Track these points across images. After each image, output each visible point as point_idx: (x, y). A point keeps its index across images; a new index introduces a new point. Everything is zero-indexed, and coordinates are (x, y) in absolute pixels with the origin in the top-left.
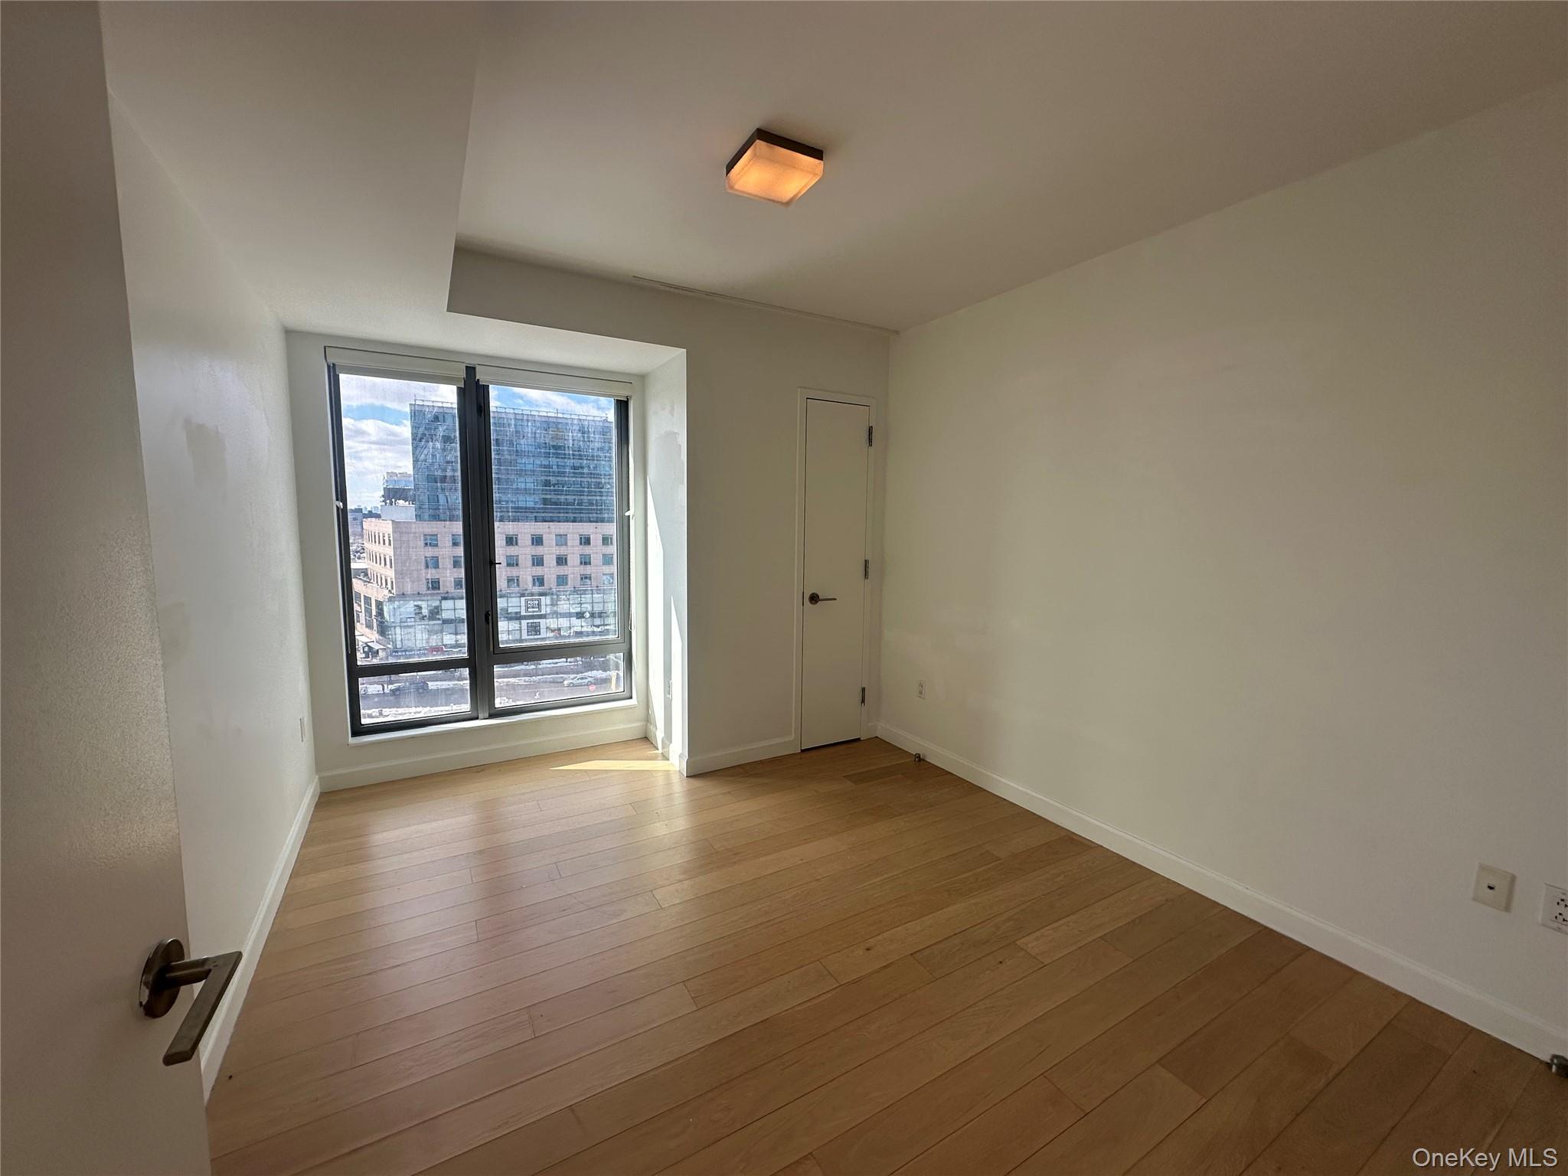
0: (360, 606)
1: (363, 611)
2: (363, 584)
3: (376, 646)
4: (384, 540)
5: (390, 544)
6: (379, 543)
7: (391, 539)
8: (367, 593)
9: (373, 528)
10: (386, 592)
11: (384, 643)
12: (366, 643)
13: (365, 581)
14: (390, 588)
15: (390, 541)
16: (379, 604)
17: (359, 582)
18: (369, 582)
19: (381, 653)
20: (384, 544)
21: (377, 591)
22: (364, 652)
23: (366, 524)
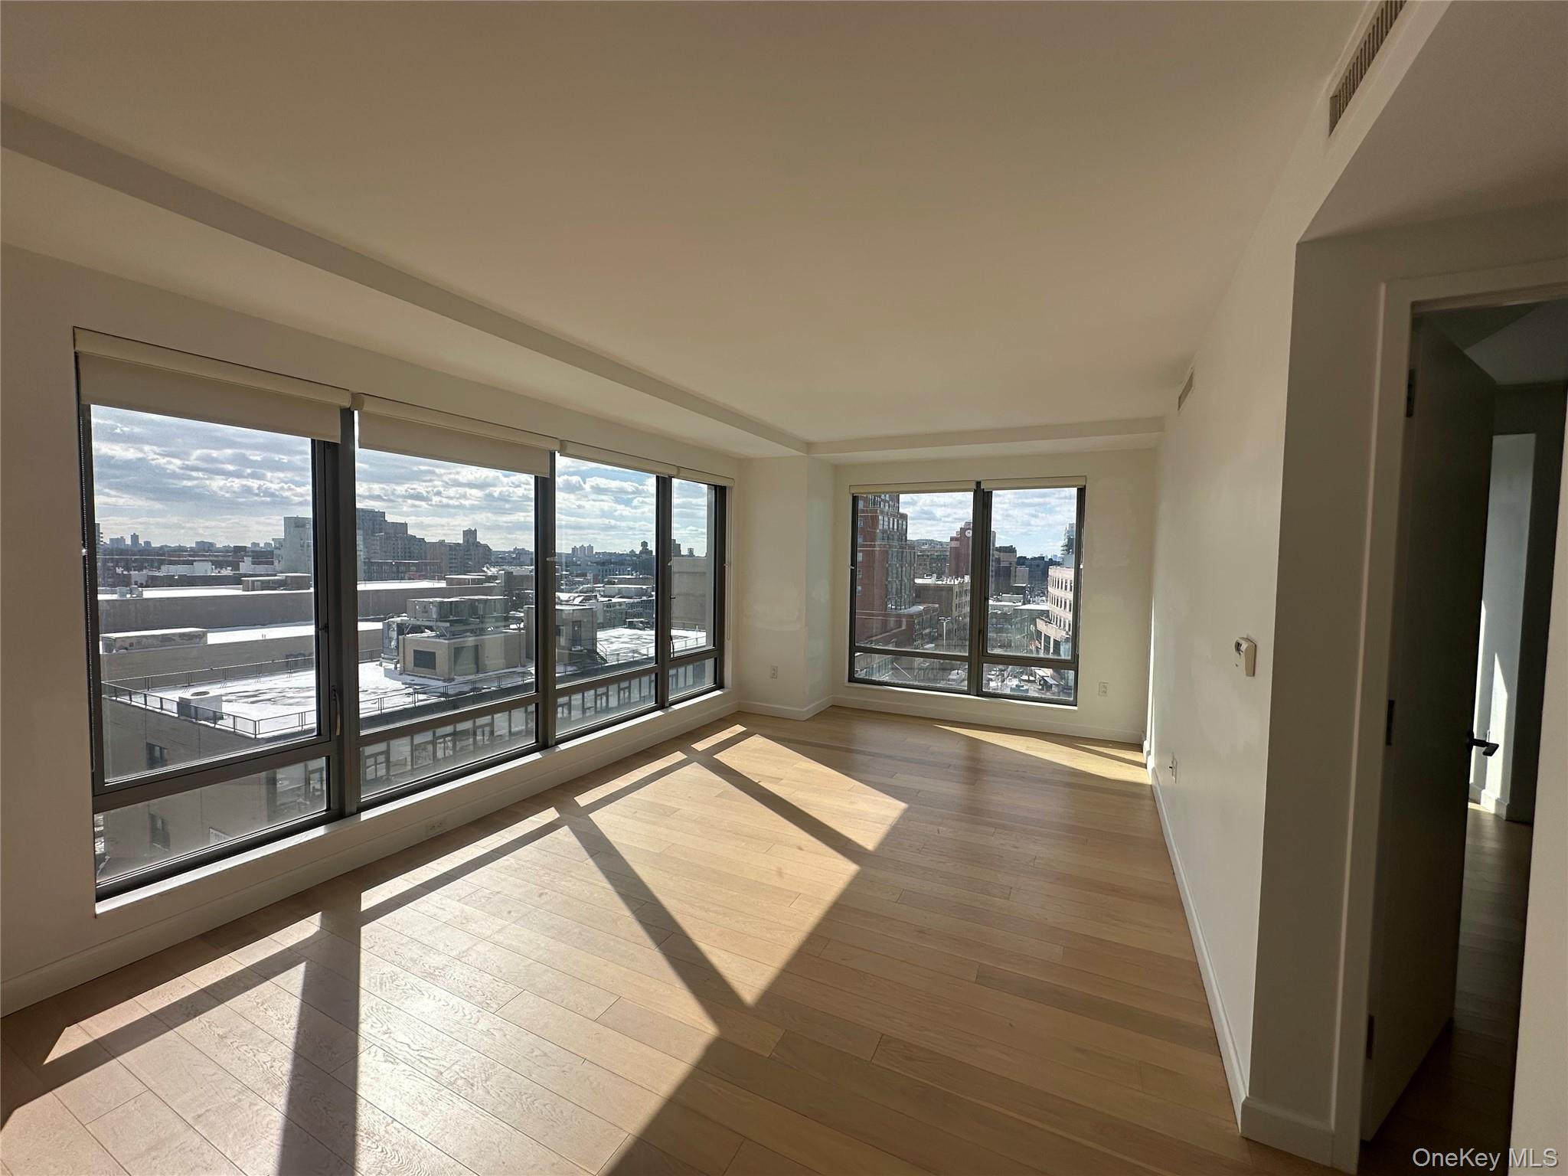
0: (1040, 643)
1: (1043, 648)
2: (1044, 623)
3: (1051, 681)
4: (1066, 586)
5: (1071, 590)
6: (1062, 588)
7: (1073, 585)
8: (1047, 632)
9: (1057, 575)
10: (1064, 633)
11: (1058, 679)
12: (1043, 677)
13: (1046, 622)
14: (1067, 630)
15: (1071, 587)
16: (1057, 644)
17: (1041, 622)
18: (1050, 623)
19: (1054, 689)
20: (1066, 589)
21: (1056, 631)
22: (1040, 684)
23: (1053, 572)
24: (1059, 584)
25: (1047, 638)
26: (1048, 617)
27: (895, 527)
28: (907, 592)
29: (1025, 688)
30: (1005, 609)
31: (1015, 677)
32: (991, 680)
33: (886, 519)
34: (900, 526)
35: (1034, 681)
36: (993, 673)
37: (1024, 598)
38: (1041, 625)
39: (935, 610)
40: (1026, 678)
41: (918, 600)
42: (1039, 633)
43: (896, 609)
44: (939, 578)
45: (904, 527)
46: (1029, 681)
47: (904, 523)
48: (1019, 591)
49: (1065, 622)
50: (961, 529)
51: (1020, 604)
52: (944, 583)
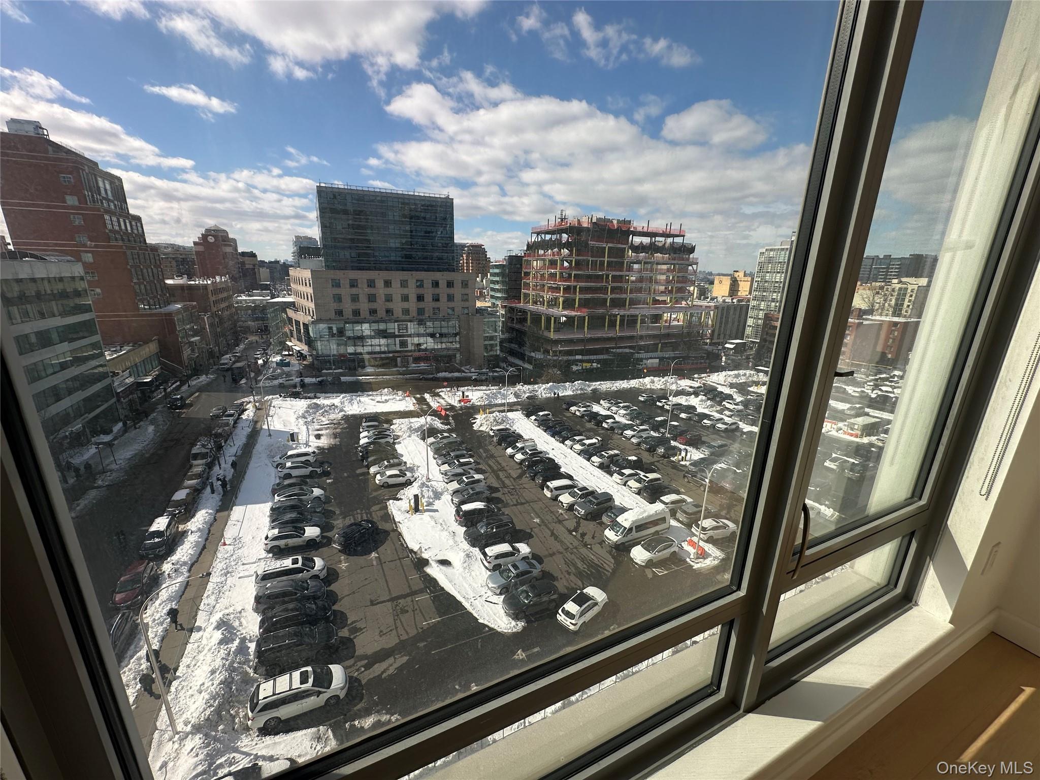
0: (293, 326)
4: (305, 283)
5: (310, 286)
6: (302, 284)
7: (311, 282)
8: (296, 318)
9: (296, 275)
10: (310, 318)
11: (310, 351)
12: (298, 351)
13: (294, 311)
14: (312, 315)
15: (309, 283)
16: (306, 326)
17: (290, 311)
18: (297, 311)
19: (309, 358)
20: (306, 285)
21: (303, 317)
23: (292, 272)
24: (298, 281)
25: (297, 323)
26: (294, 306)
27: (129, 228)
28: (160, 293)
29: (287, 360)
30: (257, 302)
31: (277, 354)
32: (258, 359)
33: (114, 219)
34: (134, 227)
35: (292, 355)
36: (258, 353)
37: (271, 293)
38: (291, 313)
39: (194, 307)
40: (287, 353)
41: (172, 299)
42: (290, 320)
43: (150, 308)
44: (190, 278)
45: (140, 229)
46: (289, 355)
47: (139, 225)
48: (266, 287)
49: (309, 310)
50: (202, 235)
51: (269, 298)
52: (197, 282)
